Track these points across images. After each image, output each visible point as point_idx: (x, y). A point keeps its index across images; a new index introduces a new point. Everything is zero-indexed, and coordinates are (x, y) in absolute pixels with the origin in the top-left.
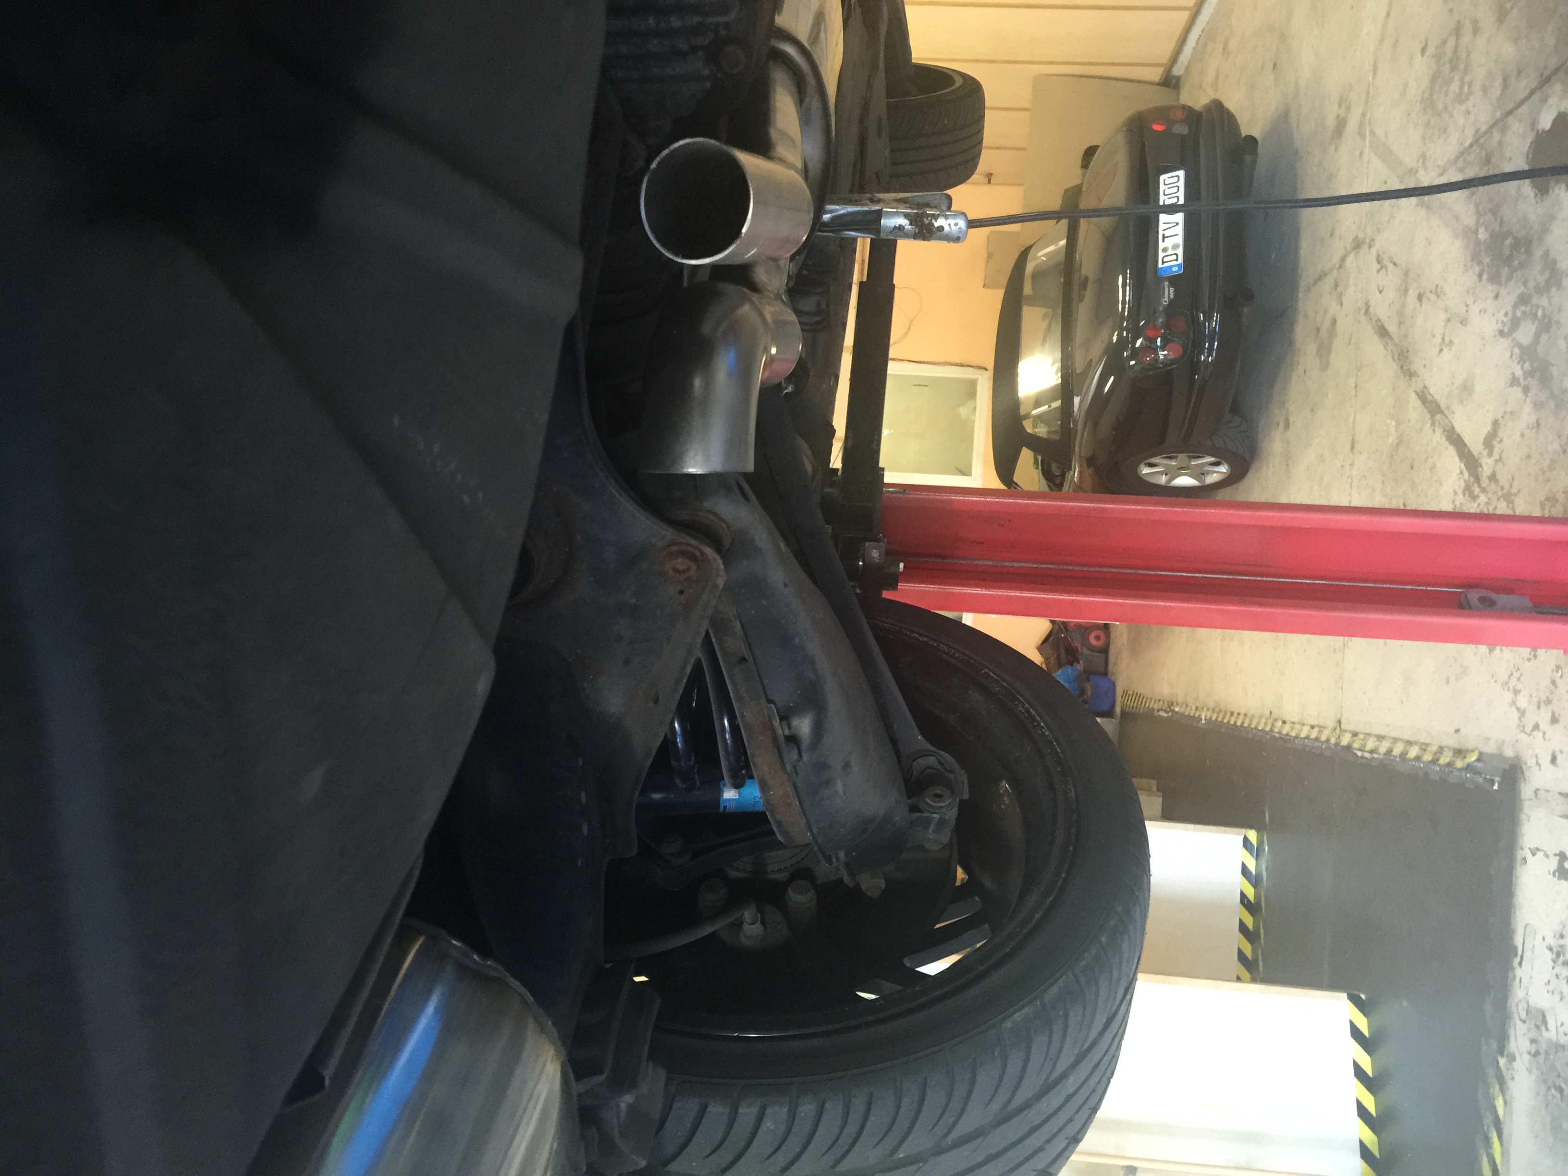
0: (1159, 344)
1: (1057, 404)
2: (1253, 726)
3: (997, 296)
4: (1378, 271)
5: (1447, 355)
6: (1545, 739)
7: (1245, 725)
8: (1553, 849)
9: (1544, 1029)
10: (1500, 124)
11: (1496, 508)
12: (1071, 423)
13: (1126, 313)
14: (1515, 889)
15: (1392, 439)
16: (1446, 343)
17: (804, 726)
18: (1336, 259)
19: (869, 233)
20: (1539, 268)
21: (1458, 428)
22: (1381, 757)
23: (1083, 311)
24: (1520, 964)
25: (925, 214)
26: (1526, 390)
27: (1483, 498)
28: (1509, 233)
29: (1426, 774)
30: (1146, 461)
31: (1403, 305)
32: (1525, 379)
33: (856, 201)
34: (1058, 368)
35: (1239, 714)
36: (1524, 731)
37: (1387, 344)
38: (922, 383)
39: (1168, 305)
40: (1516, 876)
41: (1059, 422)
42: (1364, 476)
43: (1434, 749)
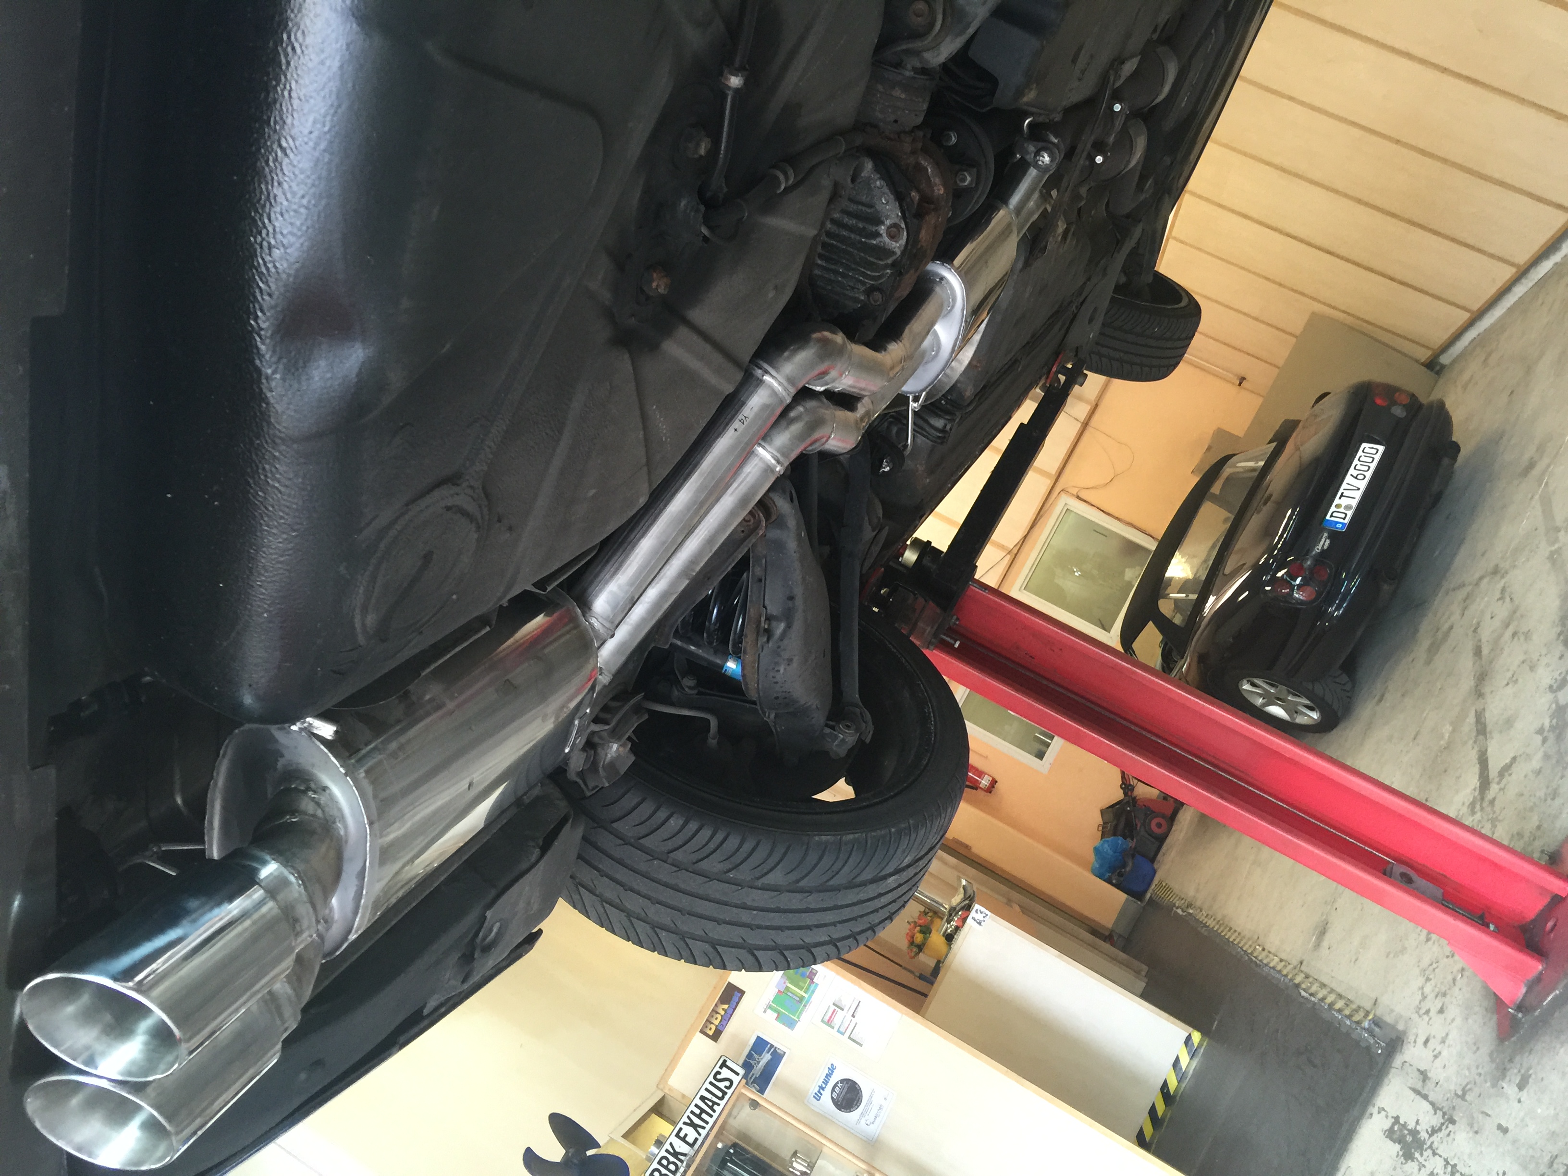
0: (1297, 582)
2: (1240, 945)
4: (1498, 600)
5: (1510, 690)
6: (1428, 1024)
7: (1236, 942)
8: (1394, 1113)
11: (1483, 826)
12: (1198, 619)
13: (1279, 546)
14: (1354, 1136)
15: (1444, 741)
16: (1513, 680)
17: (777, 628)
18: (1476, 577)
21: (1490, 752)
22: (1316, 1001)
26: (1545, 740)
27: (1478, 814)
29: (1339, 1025)
30: (1251, 679)
31: (1501, 636)
32: (1549, 731)
36: (1417, 1012)
37: (1476, 662)
38: (1102, 532)
39: (1320, 553)
40: (1360, 1125)
41: (1189, 614)
42: (1412, 765)
43: (1354, 1006)
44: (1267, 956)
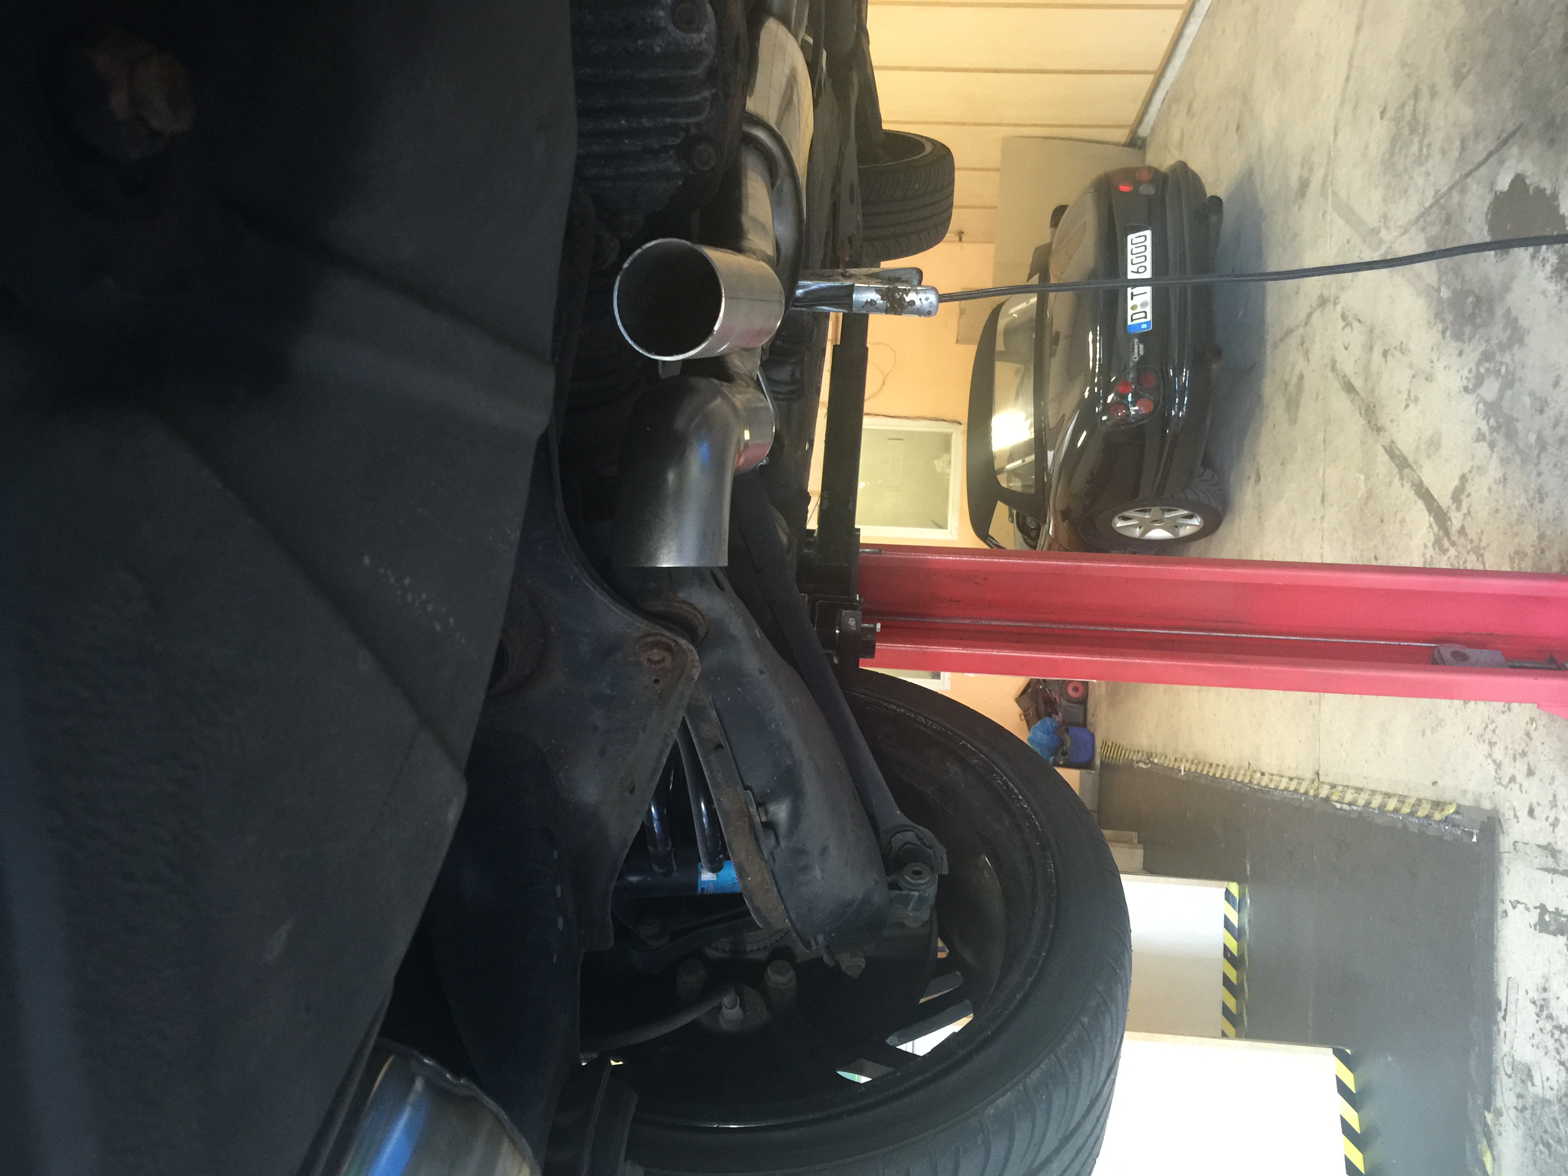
0: (1130, 399)
1: (1032, 458)
2: (1232, 778)
3: (970, 351)
4: (1344, 328)
5: (1413, 410)
6: (1522, 792)
7: (1225, 776)
8: (1533, 902)
9: (1529, 1084)
10: (1459, 185)
11: (1466, 562)
12: (1045, 478)
13: (1097, 370)
14: (1497, 942)
15: (1362, 491)
16: (1412, 399)
17: (781, 811)
18: (1302, 315)
19: (842, 308)
20: (1501, 326)
21: (1427, 482)
22: (1360, 809)
23: (1055, 366)
24: (1504, 1018)
25: (896, 289)
26: (1492, 445)
27: (1452, 552)
28: (1469, 293)
29: (1405, 827)
30: (1120, 515)
31: (1369, 361)
32: (1491, 434)
33: (828, 276)
34: (1031, 422)
35: (1218, 765)
36: (1500, 783)
37: (1354, 399)
38: (897, 437)
39: (1138, 361)
40: (1497, 927)
41: (1033, 477)
42: (1335, 530)
43: (1412, 801)
44: (1271, 780)
